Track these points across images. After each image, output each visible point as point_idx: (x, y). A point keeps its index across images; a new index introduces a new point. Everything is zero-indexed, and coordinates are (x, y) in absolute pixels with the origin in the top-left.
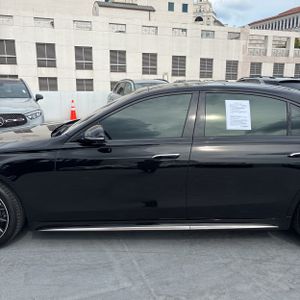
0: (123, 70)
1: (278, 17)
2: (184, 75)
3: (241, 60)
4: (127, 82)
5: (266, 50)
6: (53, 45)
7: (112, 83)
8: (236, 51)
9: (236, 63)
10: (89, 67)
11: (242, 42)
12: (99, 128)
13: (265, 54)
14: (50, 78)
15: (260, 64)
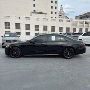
0: (38, 30)
1: (83, 15)
2: (55, 31)
3: (70, 27)
4: (39, 33)
5: (77, 25)
6: (20, 24)
7: (35, 33)
8: (69, 25)
9: (69, 28)
10: (29, 29)
11: (71, 23)
12: (33, 40)
13: (77, 26)
14: (19, 32)
15: (76, 28)
